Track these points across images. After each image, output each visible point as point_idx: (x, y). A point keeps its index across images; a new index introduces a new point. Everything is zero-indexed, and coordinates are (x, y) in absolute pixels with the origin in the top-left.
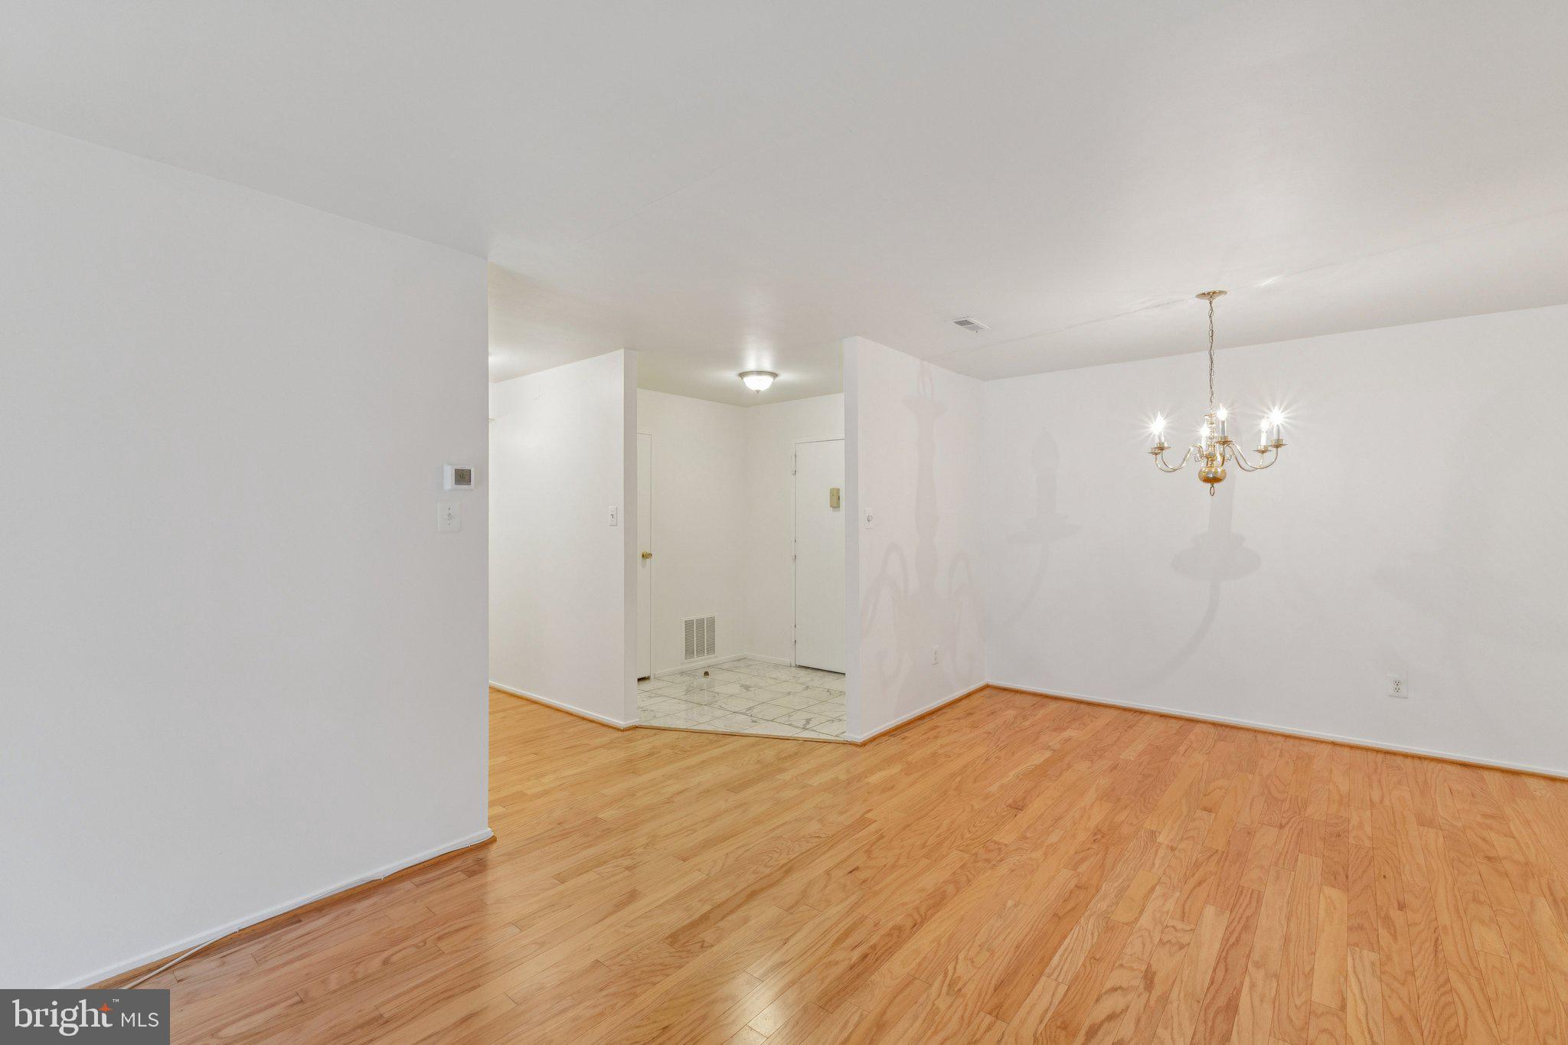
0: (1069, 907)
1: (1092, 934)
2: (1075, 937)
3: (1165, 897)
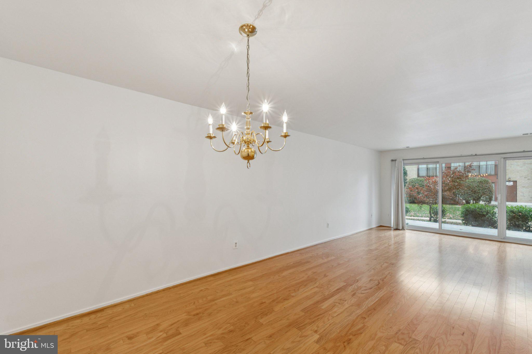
0: (370, 312)
1: (365, 304)
2: (370, 304)
3: (335, 312)
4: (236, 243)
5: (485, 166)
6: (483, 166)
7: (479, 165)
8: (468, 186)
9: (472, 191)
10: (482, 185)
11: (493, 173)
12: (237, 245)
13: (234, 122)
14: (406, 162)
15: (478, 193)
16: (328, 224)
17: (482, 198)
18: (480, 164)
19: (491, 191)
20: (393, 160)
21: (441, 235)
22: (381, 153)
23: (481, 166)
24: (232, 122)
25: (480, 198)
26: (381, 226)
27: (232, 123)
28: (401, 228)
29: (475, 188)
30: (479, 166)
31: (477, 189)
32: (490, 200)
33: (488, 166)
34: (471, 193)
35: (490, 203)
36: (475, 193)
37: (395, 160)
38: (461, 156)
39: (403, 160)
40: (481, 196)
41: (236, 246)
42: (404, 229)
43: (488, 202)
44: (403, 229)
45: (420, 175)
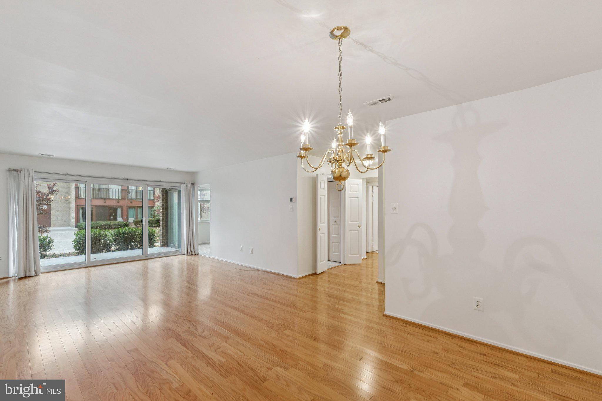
13: (307, 120)
24: (303, 119)
27: (304, 121)
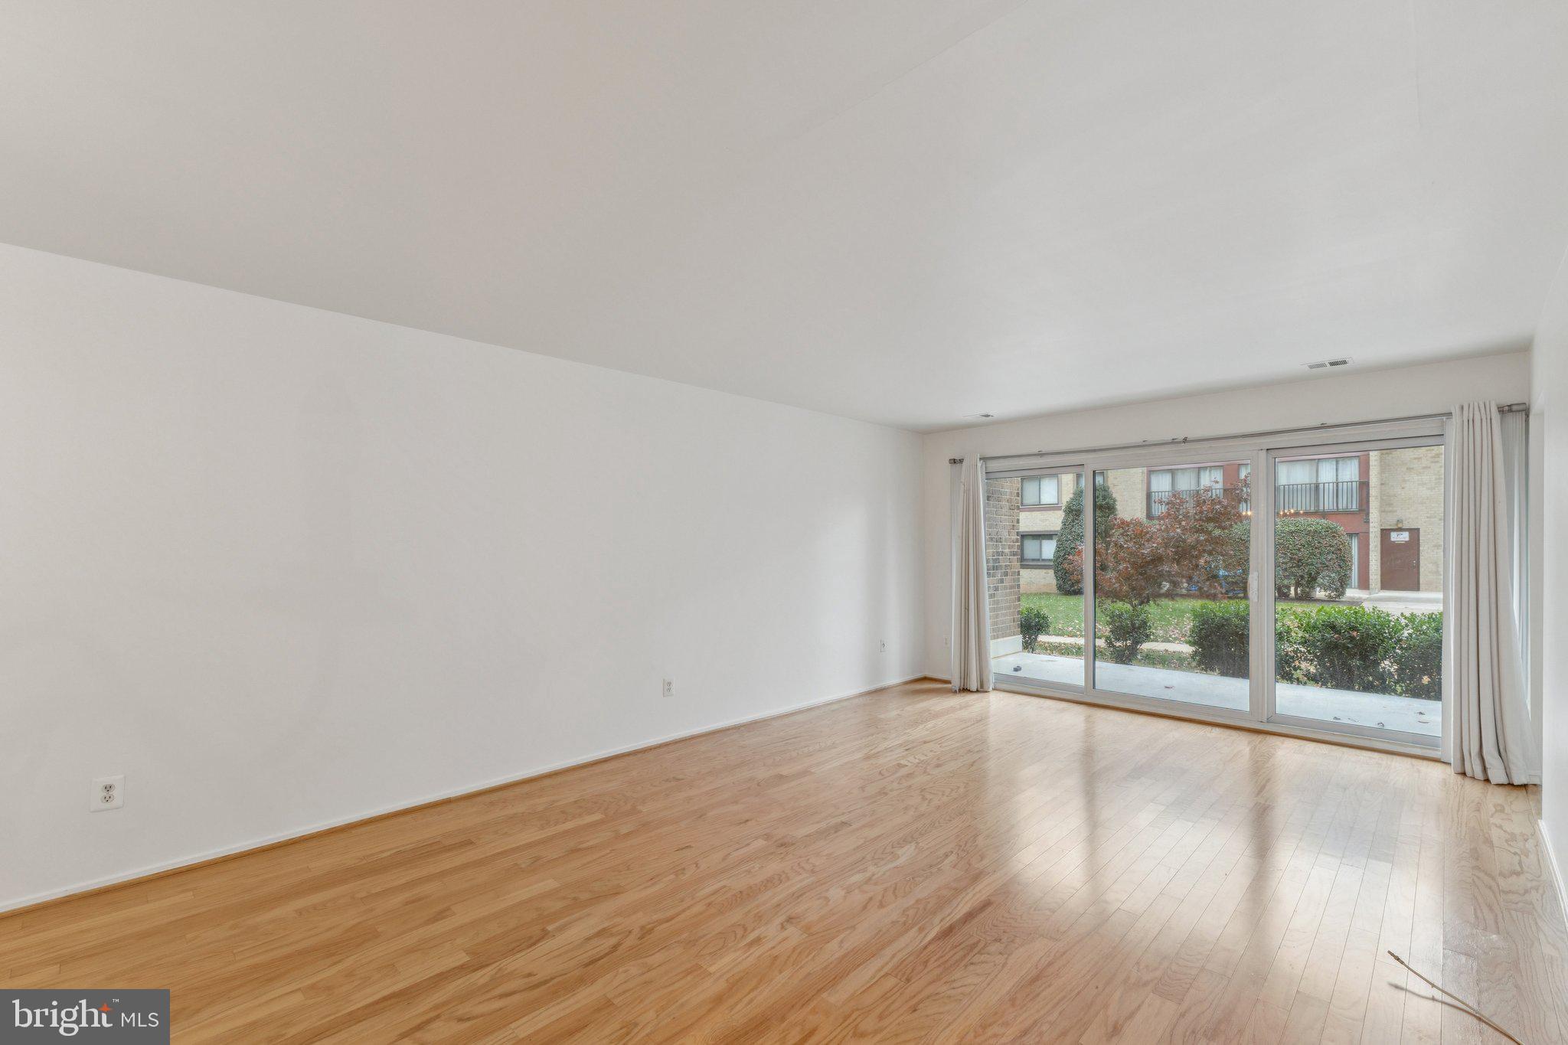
4: (108, 788)
5: (1331, 485)
6: (1326, 485)
7: (1315, 482)
8: (1281, 544)
9: (1291, 558)
10: (1319, 543)
11: (1354, 507)
12: (115, 793)
14: (994, 466)
15: (1307, 564)
16: (669, 684)
17: (1320, 580)
18: (1320, 481)
19: (1344, 561)
20: (954, 461)
21: (1091, 708)
22: (925, 436)
23: (1321, 486)
25: (1314, 579)
26: (925, 679)
28: (974, 686)
29: (1299, 550)
30: (1317, 487)
31: (1305, 552)
32: (1342, 586)
33: (1340, 485)
34: (1290, 565)
35: (1343, 593)
36: (1298, 566)
37: (961, 461)
38: (1144, 443)
39: (984, 459)
40: (1318, 573)
41: (107, 799)
42: (985, 688)
43: (1336, 590)
44: (981, 689)
45: (1153, 511)
